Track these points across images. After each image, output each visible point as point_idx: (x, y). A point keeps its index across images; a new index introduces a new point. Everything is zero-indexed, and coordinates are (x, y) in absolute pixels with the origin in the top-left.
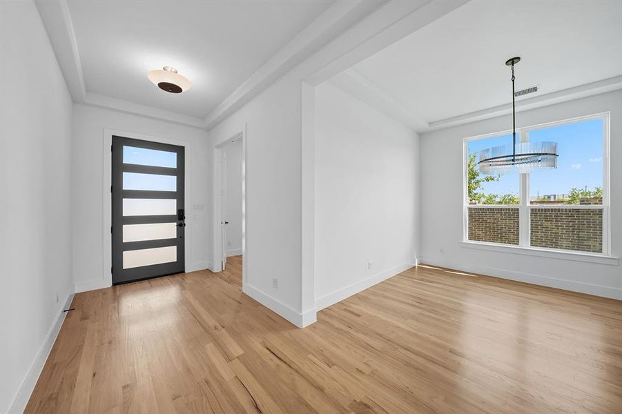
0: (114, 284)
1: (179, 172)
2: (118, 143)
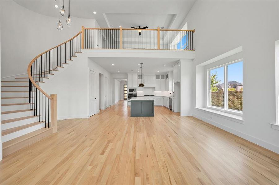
2: (124, 85)
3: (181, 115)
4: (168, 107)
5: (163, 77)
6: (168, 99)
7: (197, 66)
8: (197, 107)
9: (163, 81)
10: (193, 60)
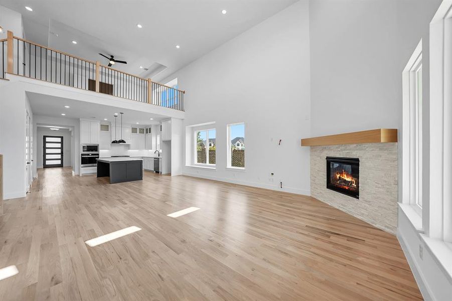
0: (44, 168)
1: (62, 143)
2: (45, 137)
3: (172, 175)
4: (153, 170)
5: (142, 131)
6: (153, 159)
7: (186, 127)
8: (186, 165)
9: (143, 135)
10: (182, 119)
